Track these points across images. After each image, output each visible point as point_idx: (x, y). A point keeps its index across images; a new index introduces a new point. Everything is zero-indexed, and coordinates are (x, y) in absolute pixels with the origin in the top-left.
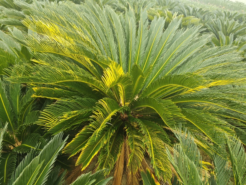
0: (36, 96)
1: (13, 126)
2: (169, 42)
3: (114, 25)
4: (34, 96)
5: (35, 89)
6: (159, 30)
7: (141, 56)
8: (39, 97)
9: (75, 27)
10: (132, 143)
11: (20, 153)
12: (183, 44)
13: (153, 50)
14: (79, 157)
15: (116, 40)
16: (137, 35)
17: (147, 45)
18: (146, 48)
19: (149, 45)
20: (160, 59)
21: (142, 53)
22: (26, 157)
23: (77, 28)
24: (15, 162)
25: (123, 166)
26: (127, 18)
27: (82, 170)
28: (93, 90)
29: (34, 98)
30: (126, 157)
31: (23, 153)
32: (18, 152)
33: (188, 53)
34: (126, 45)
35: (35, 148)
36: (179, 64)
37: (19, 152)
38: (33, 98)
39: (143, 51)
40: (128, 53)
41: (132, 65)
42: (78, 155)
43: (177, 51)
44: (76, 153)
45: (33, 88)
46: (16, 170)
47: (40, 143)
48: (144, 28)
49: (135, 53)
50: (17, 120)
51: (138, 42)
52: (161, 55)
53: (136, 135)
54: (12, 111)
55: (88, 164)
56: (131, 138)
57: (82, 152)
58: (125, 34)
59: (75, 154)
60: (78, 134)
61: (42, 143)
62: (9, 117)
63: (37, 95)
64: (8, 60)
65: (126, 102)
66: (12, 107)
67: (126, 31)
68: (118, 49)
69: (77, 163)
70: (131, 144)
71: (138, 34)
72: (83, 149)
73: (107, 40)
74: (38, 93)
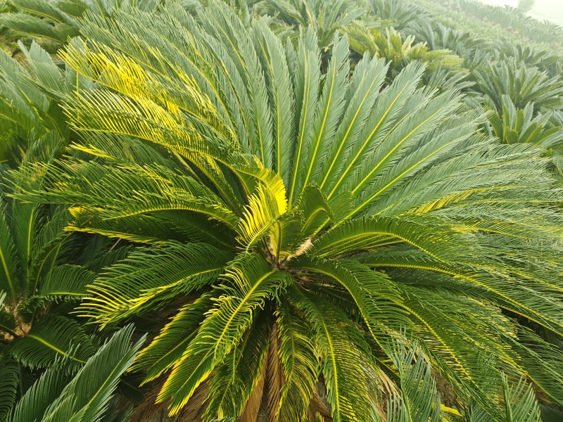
0: (77, 229)
1: (14, 286)
2: (391, 120)
3: (271, 67)
4: (70, 228)
5: (74, 211)
6: (372, 89)
7: (327, 143)
8: (83, 230)
9: (181, 76)
10: (290, 357)
11: (28, 367)
12: (425, 127)
13: (354, 132)
14: (167, 384)
15: (271, 103)
16: (321, 93)
17: (341, 118)
18: (338, 125)
19: (346, 118)
20: (367, 153)
21: (328, 135)
22: (43, 377)
23: (186, 77)
24: (15, 384)
25: (262, 392)
26: (302, 51)
27: (171, 413)
28: (210, 218)
29: (71, 232)
30: (270, 373)
31: (35, 367)
32: (24, 363)
33: (433, 150)
34: (294, 115)
36: (410, 172)
37: (28, 364)
38: (67, 232)
39: (332, 133)
40: (297, 134)
41: (302, 161)
42: (164, 377)
43: (410, 141)
44: (160, 373)
45: (70, 209)
46: (17, 407)
47: (79, 345)
48: (339, 81)
49: (312, 134)
50: (24, 272)
51: (321, 110)
52: (370, 146)
54: (14, 250)
55: (185, 402)
57: (173, 372)
58: (294, 87)
59: (158, 376)
60: (167, 326)
61: (80, 347)
62: (7, 265)
63: (78, 226)
65: (282, 250)
66: (15, 242)
67: (296, 80)
68: (274, 122)
71: (324, 92)
72: (177, 363)
73: (251, 101)
74: (82, 220)
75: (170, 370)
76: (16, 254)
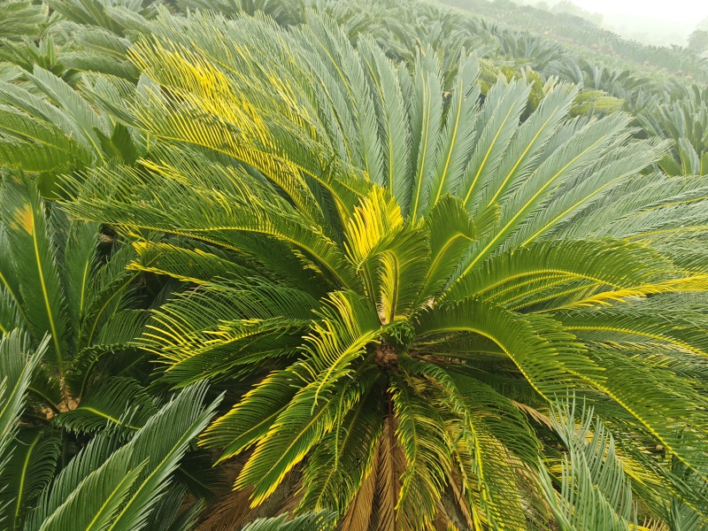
0: (141, 268)
1: (62, 351)
2: (536, 153)
3: (382, 90)
4: (134, 265)
5: (140, 246)
6: (510, 116)
7: (452, 185)
8: (149, 270)
9: (273, 80)
10: (412, 440)
11: (72, 432)
12: (581, 160)
13: (488, 170)
14: (248, 465)
15: (382, 134)
16: (444, 122)
17: (470, 155)
18: (466, 162)
19: (477, 154)
20: (506, 196)
21: (454, 175)
22: (90, 445)
23: (279, 83)
24: (56, 457)
25: (370, 508)
26: (419, 75)
27: (254, 505)
28: (306, 267)
29: (135, 272)
30: (382, 483)
31: (82, 432)
32: (68, 427)
33: (595, 188)
34: (409, 151)
35: (118, 422)
36: (563, 218)
37: (72, 429)
38: (129, 272)
39: (460, 172)
40: (414, 174)
41: (421, 209)
42: (245, 455)
43: (559, 179)
44: (240, 450)
45: (134, 244)
46: (56, 481)
47: (137, 407)
48: (468, 107)
49: (434, 174)
50: (74, 334)
51: (445, 144)
52: (509, 186)
53: (422, 415)
54: (63, 306)
55: (272, 489)
56: (408, 422)
57: (257, 450)
58: (409, 117)
59: (237, 453)
60: (249, 394)
61: (140, 410)
62: (55, 323)
63: (144, 265)
64: (72, 161)
65: (397, 314)
66: (66, 294)
67: (413, 110)
68: (385, 156)
69: (239, 484)
70: (410, 442)
71: (448, 122)
72: (263, 439)
73: (357, 129)
74: (148, 258)
75: (254, 447)
76: (66, 310)
